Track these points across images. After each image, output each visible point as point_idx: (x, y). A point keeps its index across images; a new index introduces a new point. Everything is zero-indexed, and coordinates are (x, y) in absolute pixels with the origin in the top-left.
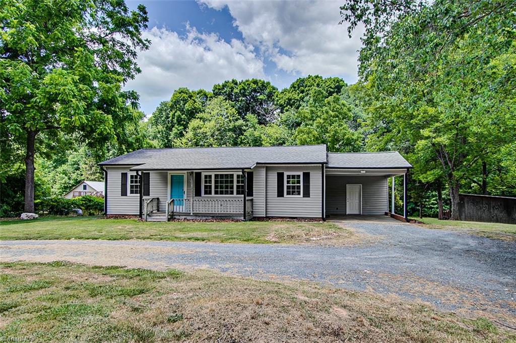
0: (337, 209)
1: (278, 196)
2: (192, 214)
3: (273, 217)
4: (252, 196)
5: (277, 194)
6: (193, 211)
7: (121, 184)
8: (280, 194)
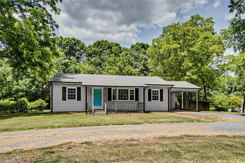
2: (116, 110)
4: (138, 100)
5: (148, 100)
6: (117, 109)
7: (62, 94)
8: (150, 100)
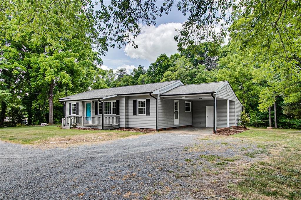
0: (200, 123)
1: (134, 115)
3: (131, 128)
4: (119, 115)
5: (133, 113)
7: (69, 109)
